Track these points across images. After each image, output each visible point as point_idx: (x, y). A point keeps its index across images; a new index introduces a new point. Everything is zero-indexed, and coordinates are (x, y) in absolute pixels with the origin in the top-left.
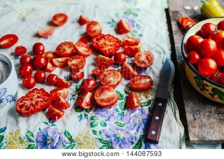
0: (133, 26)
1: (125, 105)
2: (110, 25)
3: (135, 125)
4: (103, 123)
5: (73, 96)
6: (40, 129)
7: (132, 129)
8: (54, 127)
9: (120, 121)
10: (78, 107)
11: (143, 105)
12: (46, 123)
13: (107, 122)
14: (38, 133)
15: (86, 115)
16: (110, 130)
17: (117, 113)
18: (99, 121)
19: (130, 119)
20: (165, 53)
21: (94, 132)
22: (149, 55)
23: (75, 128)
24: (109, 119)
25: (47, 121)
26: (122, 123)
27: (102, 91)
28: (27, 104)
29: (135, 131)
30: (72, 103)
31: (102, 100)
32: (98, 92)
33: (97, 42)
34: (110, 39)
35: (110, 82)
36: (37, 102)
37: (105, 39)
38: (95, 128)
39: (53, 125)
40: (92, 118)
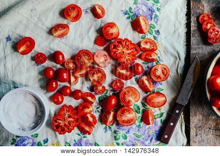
0: (151, 18)
1: (142, 117)
2: (127, 16)
3: (149, 136)
4: (124, 135)
5: (97, 108)
6: (75, 140)
7: (147, 140)
8: (85, 139)
9: (137, 133)
10: (103, 119)
11: (156, 117)
12: (79, 135)
13: (128, 135)
14: (74, 144)
15: (110, 128)
16: (130, 141)
17: (135, 125)
18: (121, 135)
19: (145, 131)
20: (180, 59)
21: (118, 144)
22: (165, 69)
23: (102, 139)
24: (128, 131)
25: (79, 133)
26: (139, 134)
27: (123, 113)
28: (61, 125)
29: (149, 141)
30: (97, 115)
31: (123, 121)
32: (119, 113)
33: (114, 50)
34: (128, 46)
35: (129, 102)
36: (69, 122)
37: (122, 46)
38: (118, 141)
39: (84, 137)
40: (115, 132)
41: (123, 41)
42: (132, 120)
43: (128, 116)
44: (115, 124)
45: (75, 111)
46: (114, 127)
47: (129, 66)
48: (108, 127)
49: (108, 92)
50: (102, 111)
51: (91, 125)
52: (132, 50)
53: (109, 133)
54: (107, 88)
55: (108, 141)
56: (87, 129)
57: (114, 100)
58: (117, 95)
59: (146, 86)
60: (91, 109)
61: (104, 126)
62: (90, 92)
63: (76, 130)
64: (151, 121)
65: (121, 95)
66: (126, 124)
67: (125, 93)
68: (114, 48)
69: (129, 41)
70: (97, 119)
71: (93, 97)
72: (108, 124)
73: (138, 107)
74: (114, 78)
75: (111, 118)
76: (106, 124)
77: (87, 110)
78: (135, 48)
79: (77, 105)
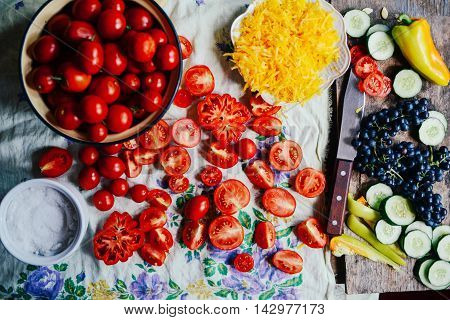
1: (254, 235)
3: (267, 269)
4: (221, 267)
5: (175, 218)
6: (133, 277)
7: (263, 276)
8: (153, 273)
10: (184, 238)
11: (279, 235)
12: (141, 266)
13: (228, 267)
14: (132, 284)
15: (196, 254)
16: (233, 278)
17: (242, 250)
18: (216, 266)
19: (260, 260)
21: (211, 283)
22: (295, 149)
23: (183, 275)
25: (142, 262)
27: (220, 226)
28: (109, 247)
29: (267, 278)
30: (173, 231)
31: (221, 242)
32: (213, 226)
33: (206, 114)
34: (229, 107)
35: (231, 206)
36: (124, 243)
37: (220, 108)
38: (211, 278)
39: (151, 270)
40: (206, 261)
41: (222, 98)
42: (236, 239)
43: (229, 232)
44: (205, 247)
45: (135, 223)
46: (204, 252)
47: (233, 142)
48: (193, 252)
49: (195, 190)
50: (183, 222)
51: (162, 248)
52: (236, 115)
53: (195, 263)
54: (192, 181)
55: (193, 277)
56: (156, 255)
57: (203, 203)
58: (208, 194)
59: (262, 179)
60: (163, 219)
61: (187, 250)
62: (161, 189)
63: (136, 258)
64: (269, 242)
65: (217, 195)
66: (225, 247)
67: (224, 191)
68: (204, 111)
69: (231, 99)
70: (174, 237)
71: (167, 198)
72: (193, 246)
73: (247, 216)
74: (206, 163)
75: (198, 235)
76: (189, 247)
77: (156, 222)
78: (242, 111)
79: (137, 213)
